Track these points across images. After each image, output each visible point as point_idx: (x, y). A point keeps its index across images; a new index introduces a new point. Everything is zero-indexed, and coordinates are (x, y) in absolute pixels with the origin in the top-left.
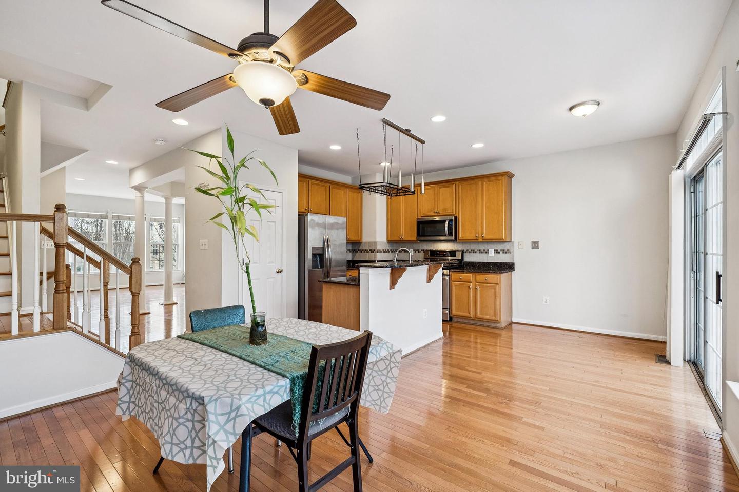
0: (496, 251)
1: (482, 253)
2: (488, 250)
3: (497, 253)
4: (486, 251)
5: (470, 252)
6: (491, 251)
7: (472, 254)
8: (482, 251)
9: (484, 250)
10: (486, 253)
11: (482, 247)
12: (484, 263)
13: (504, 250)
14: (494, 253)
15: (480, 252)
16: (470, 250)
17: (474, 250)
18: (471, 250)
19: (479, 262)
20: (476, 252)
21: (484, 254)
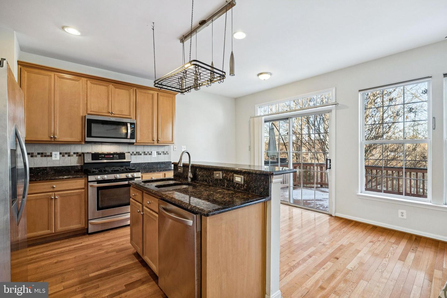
0: (158, 153)
1: (146, 154)
2: (151, 152)
3: (158, 154)
4: (150, 153)
5: (135, 155)
6: (155, 154)
7: (137, 156)
8: (146, 153)
9: (148, 152)
10: (150, 154)
11: (147, 150)
12: (149, 163)
13: (164, 152)
14: (157, 154)
15: (145, 154)
16: (135, 153)
17: (139, 152)
18: (137, 152)
19: (145, 163)
20: (141, 154)
21: (148, 156)
